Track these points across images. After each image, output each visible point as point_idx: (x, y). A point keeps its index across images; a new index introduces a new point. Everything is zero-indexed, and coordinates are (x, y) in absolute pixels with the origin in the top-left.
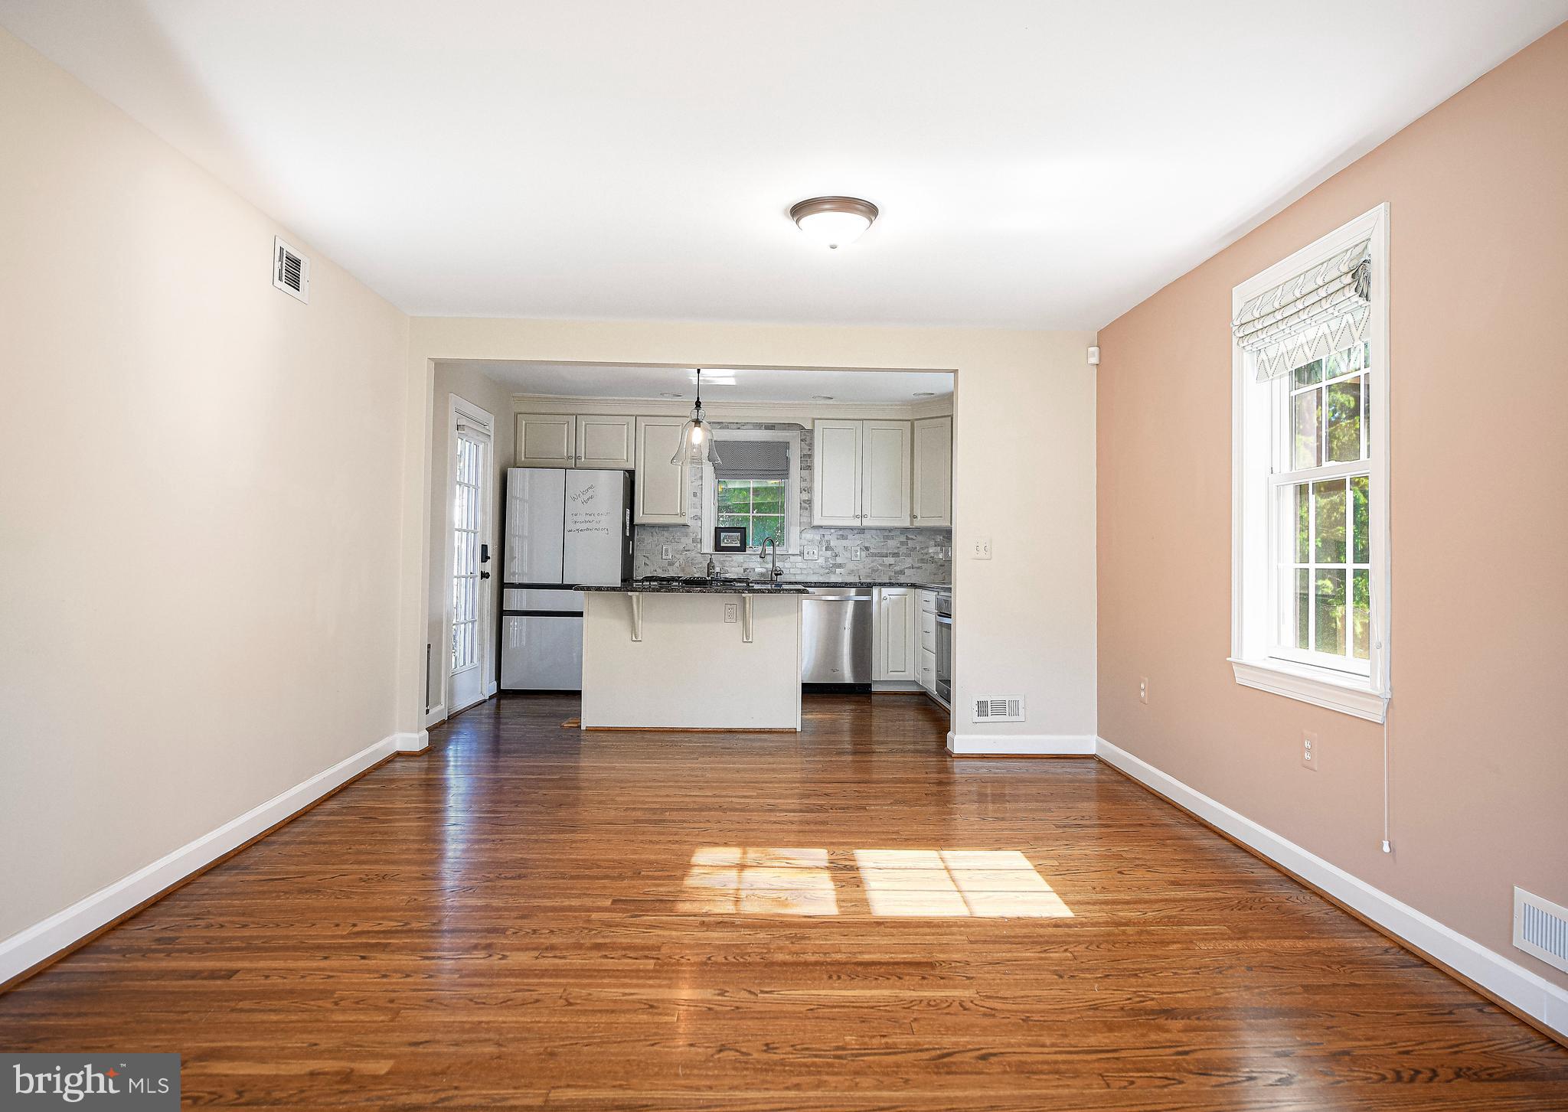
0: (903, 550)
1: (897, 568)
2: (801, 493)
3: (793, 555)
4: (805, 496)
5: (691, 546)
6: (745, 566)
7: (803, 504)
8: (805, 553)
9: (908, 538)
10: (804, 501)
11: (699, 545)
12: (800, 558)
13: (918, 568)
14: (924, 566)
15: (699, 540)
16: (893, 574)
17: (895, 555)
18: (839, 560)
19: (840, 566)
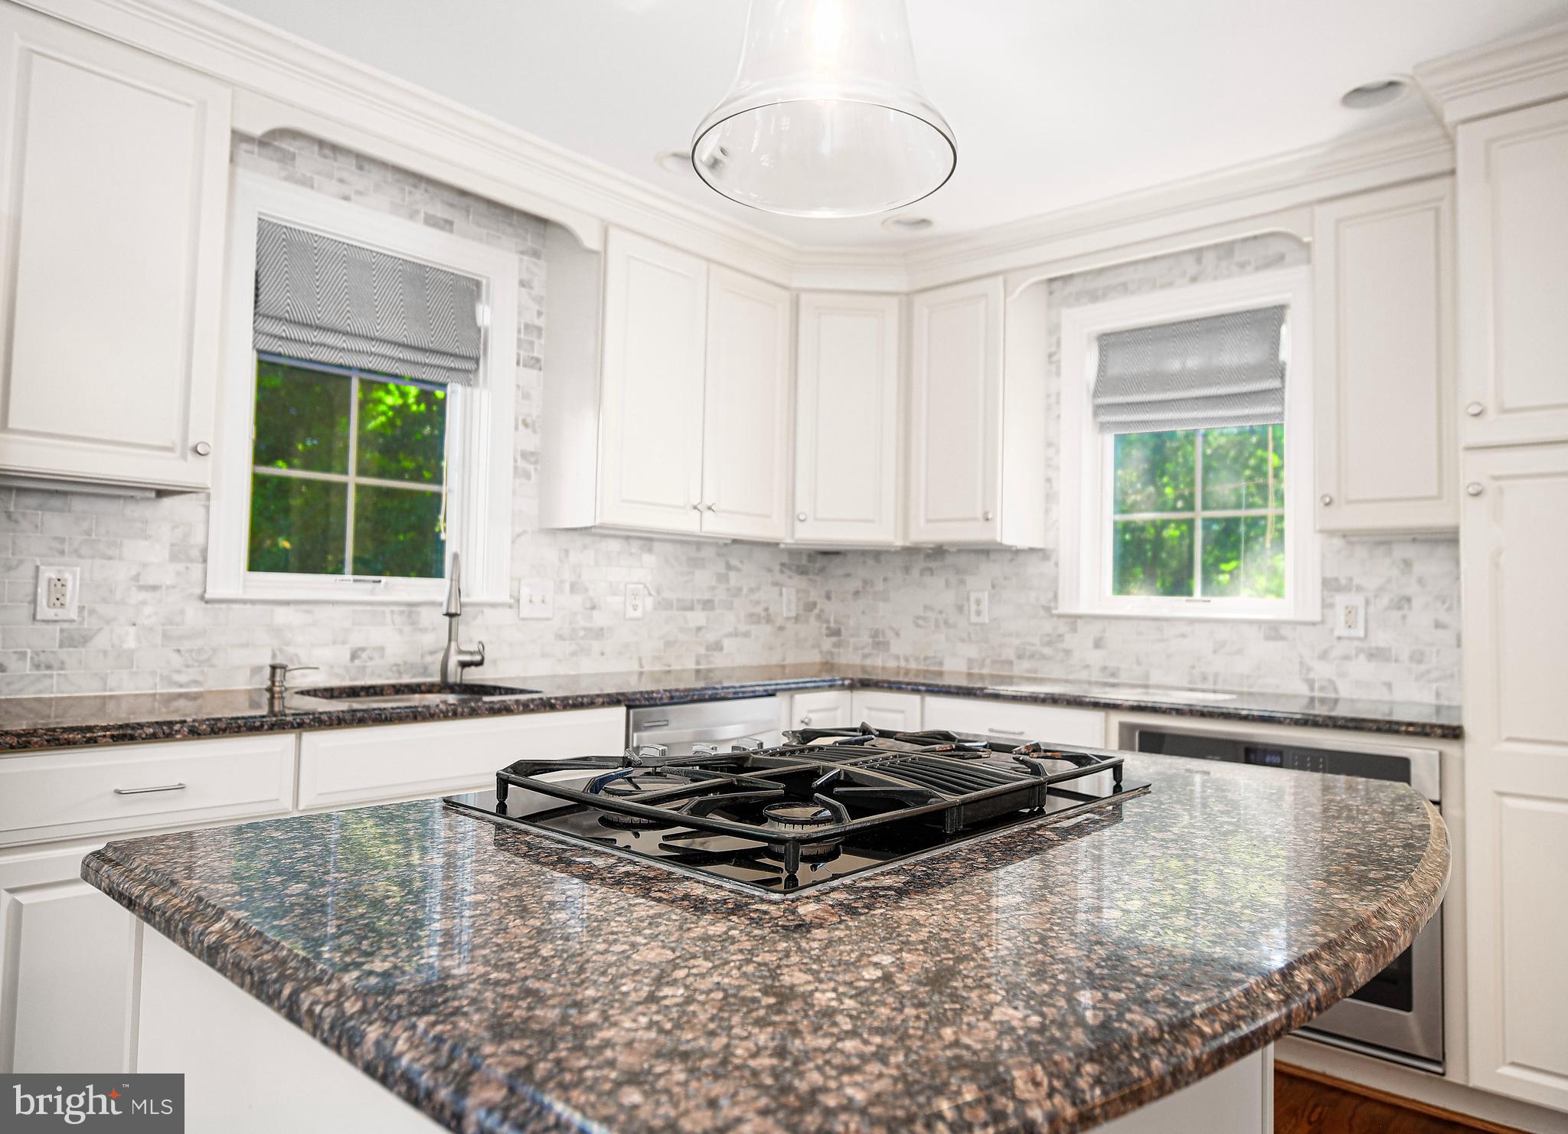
0: (721, 595)
1: (711, 637)
2: (516, 428)
3: (493, 605)
4: (530, 441)
5: (166, 575)
6: (357, 640)
7: (521, 463)
8: (524, 600)
9: (729, 567)
10: (525, 455)
11: (196, 570)
12: (509, 613)
13: (746, 635)
14: (753, 628)
15: (195, 553)
16: (702, 651)
17: (708, 605)
18: (599, 619)
19: (599, 633)
